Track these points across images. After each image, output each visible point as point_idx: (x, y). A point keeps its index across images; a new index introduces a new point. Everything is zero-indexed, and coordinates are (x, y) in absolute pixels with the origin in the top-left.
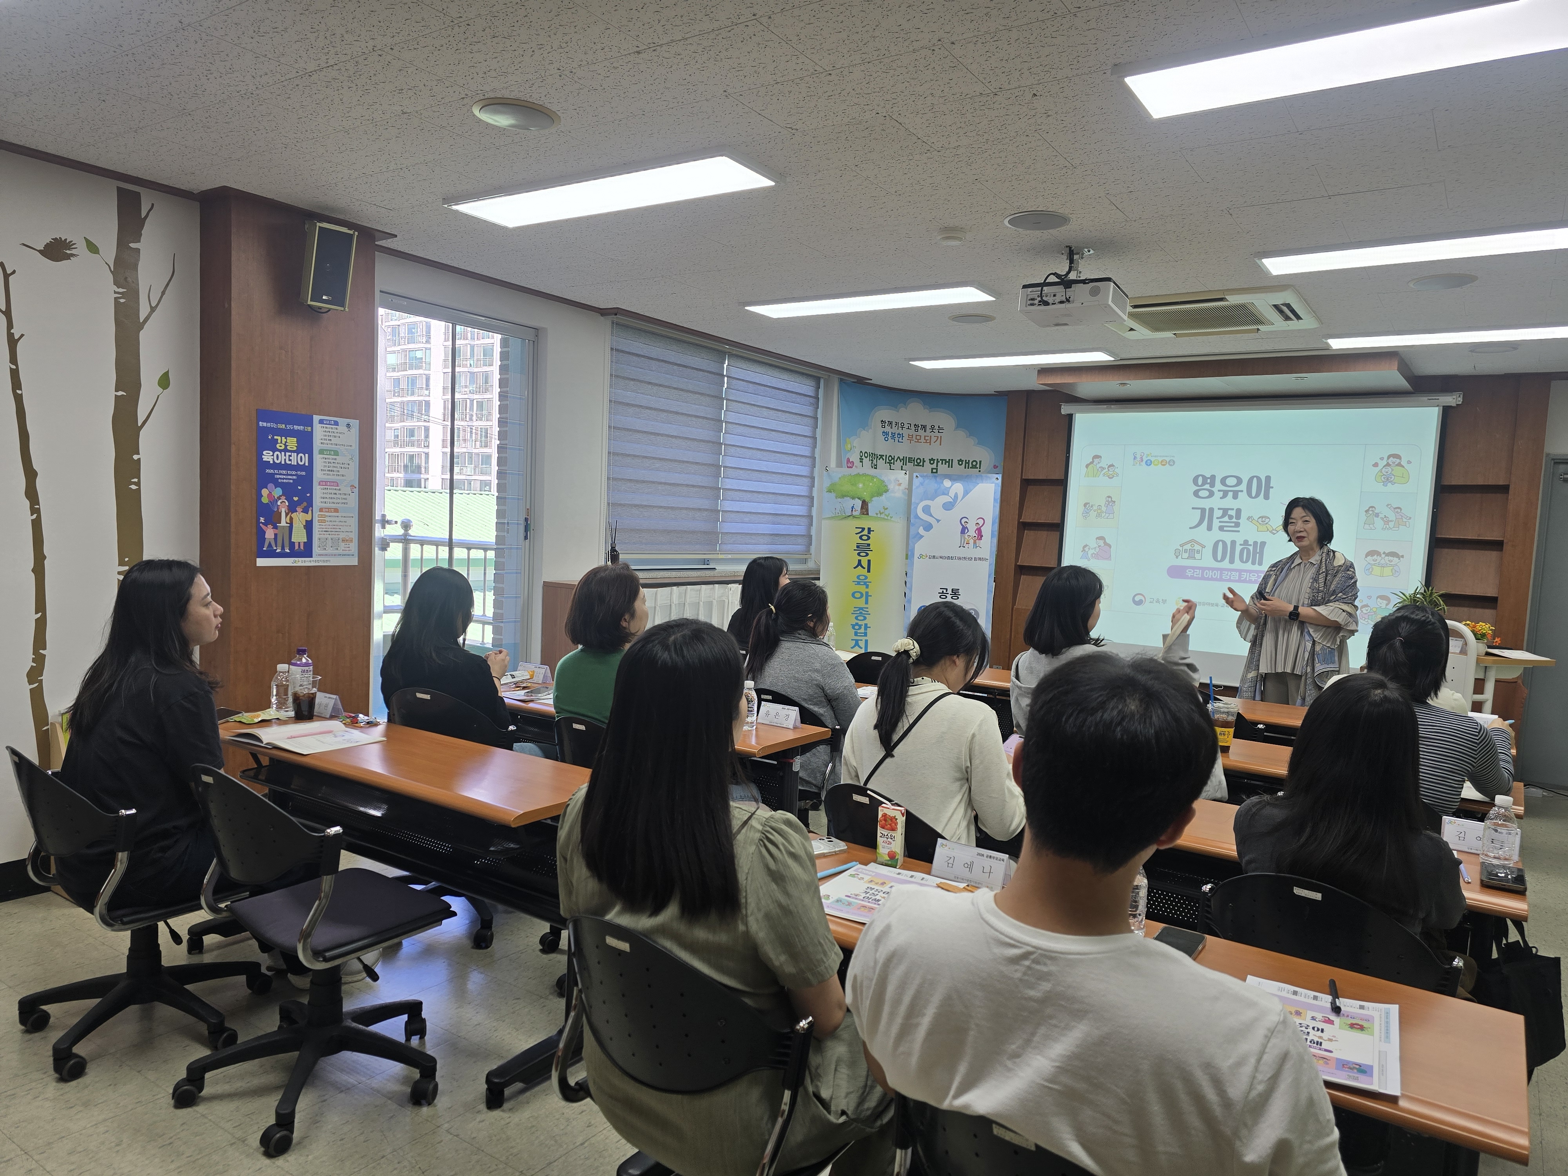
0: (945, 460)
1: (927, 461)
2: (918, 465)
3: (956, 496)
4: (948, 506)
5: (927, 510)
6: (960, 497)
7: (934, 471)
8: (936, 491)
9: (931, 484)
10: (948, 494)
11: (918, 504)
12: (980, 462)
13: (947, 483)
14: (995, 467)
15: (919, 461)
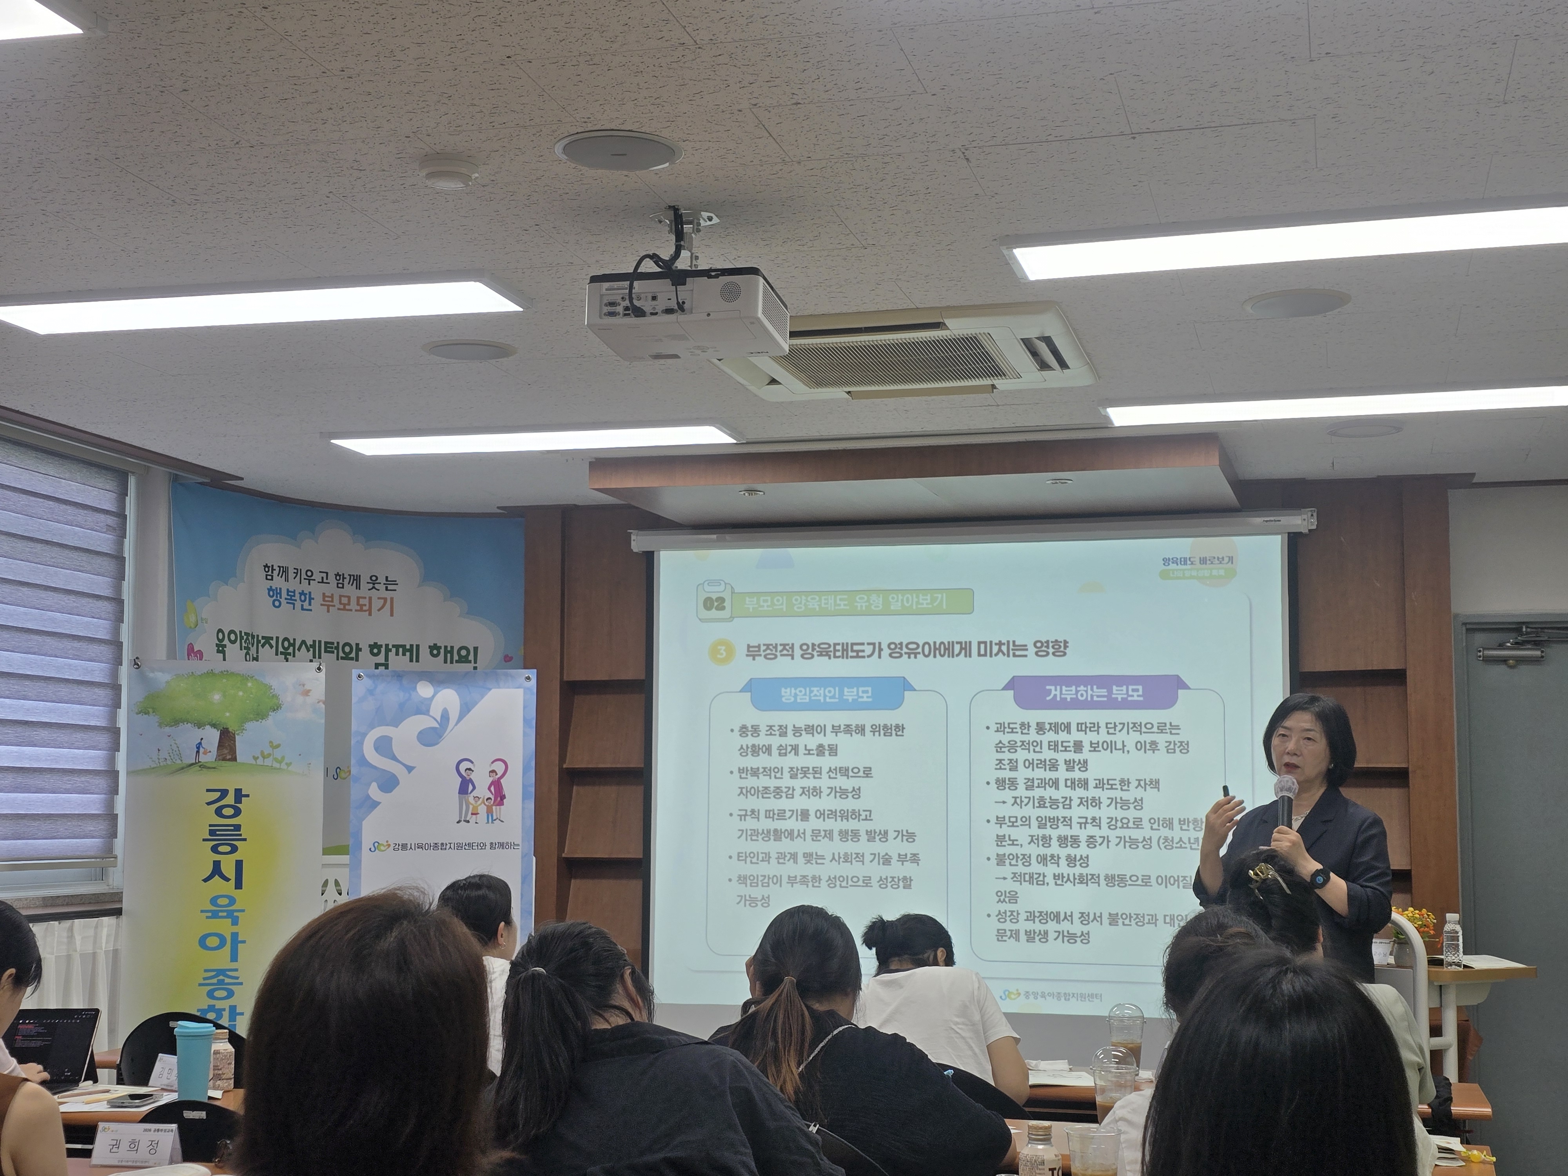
0: (403, 646)
1: (366, 649)
2: (347, 657)
3: (445, 716)
4: (428, 738)
5: (384, 746)
6: (453, 717)
7: (382, 668)
8: (401, 707)
9: (388, 693)
10: (426, 713)
11: (364, 736)
12: (475, 649)
14: (507, 659)
15: (347, 649)
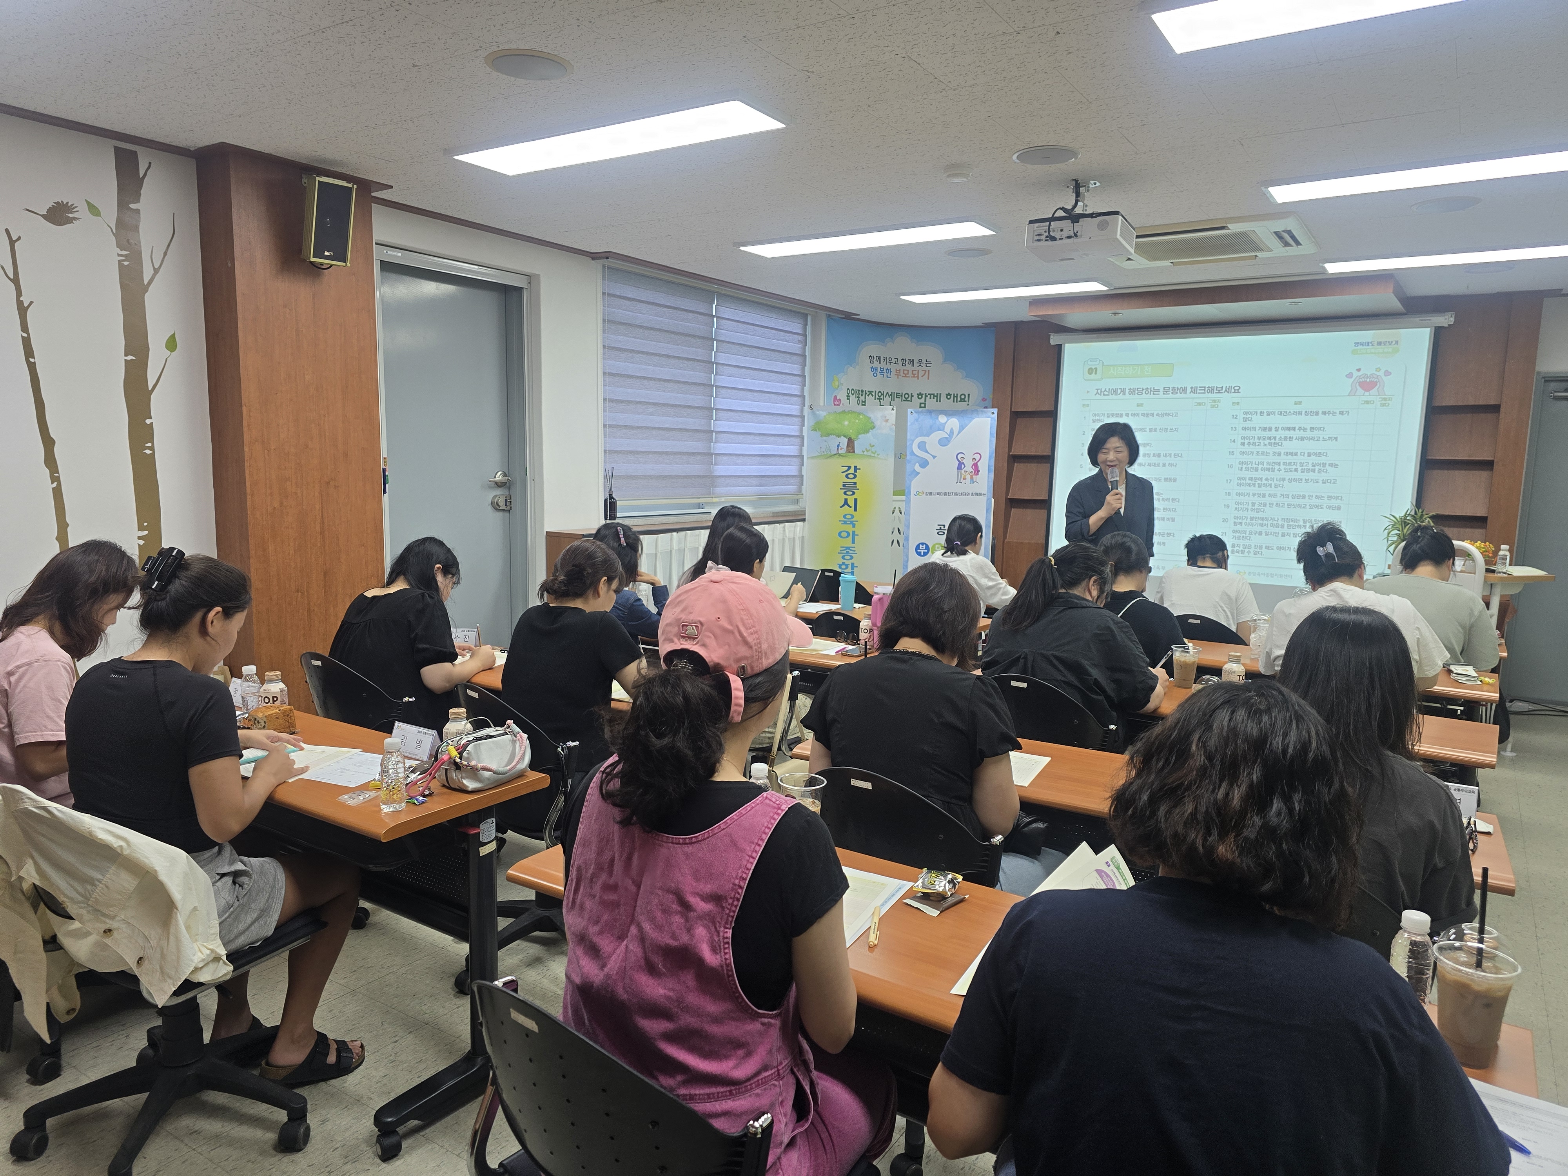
0: (933, 394)
1: (916, 396)
2: (906, 400)
3: (952, 431)
4: (944, 442)
5: (922, 446)
6: (956, 432)
7: (923, 406)
8: (931, 427)
9: (927, 420)
10: (943, 430)
11: (913, 441)
12: (969, 395)
13: (942, 419)
14: (984, 400)
15: (907, 396)
